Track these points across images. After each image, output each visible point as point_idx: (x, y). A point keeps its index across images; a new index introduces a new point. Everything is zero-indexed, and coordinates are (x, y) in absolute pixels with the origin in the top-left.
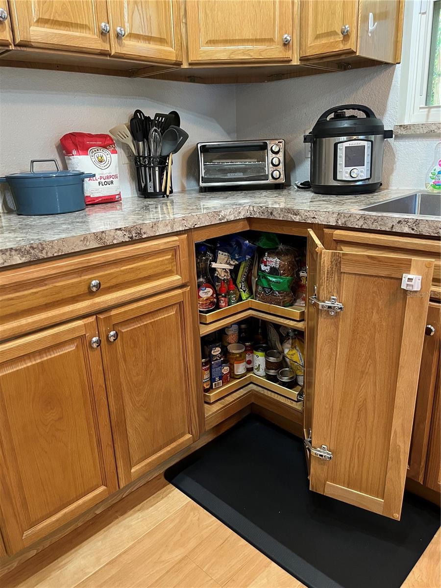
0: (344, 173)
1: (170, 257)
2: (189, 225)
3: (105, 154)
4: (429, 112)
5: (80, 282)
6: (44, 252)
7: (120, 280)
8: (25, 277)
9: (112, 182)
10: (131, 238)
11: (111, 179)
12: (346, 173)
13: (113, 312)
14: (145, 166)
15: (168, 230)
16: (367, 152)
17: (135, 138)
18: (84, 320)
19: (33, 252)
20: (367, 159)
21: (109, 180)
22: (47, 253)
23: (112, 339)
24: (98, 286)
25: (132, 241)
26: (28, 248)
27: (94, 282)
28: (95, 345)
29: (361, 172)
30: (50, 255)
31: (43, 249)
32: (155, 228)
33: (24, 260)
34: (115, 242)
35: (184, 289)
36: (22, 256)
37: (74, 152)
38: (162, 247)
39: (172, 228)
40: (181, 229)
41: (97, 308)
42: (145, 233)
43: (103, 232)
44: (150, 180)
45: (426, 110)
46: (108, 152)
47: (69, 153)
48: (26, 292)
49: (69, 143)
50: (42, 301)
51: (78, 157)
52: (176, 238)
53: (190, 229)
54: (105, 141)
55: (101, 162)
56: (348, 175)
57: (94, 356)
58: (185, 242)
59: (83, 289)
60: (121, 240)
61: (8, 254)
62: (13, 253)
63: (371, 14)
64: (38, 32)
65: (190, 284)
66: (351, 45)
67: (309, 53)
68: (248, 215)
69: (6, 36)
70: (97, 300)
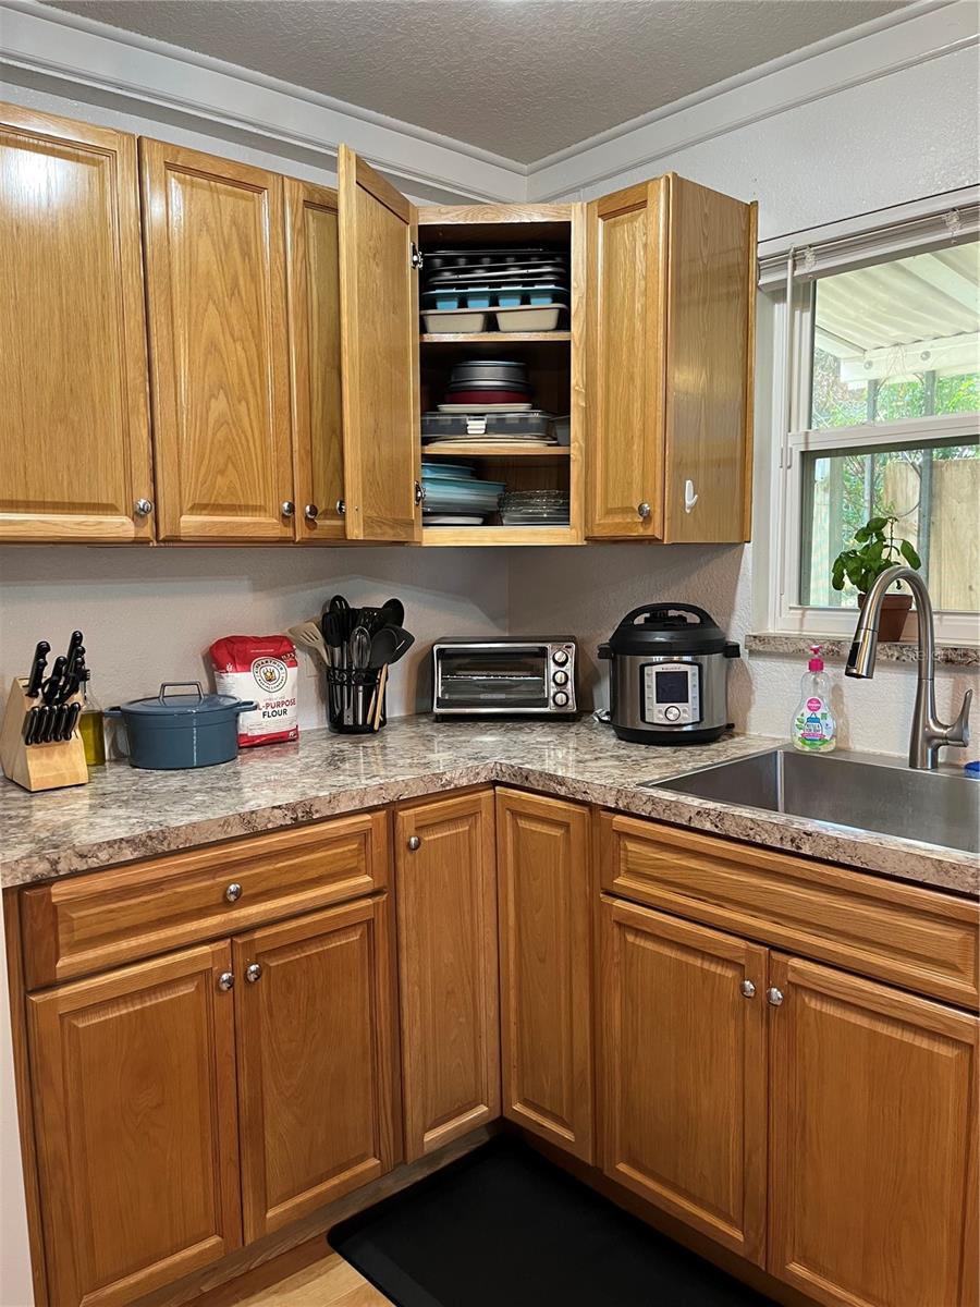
0: (656, 712)
1: (355, 846)
2: (390, 796)
3: (278, 668)
4: (803, 615)
5: (212, 887)
6: (165, 843)
7: (274, 883)
8: (134, 880)
9: (285, 712)
10: (295, 819)
11: (285, 707)
12: (660, 711)
13: (258, 935)
14: (342, 684)
15: (355, 805)
16: (693, 682)
17: (329, 641)
18: (213, 945)
19: (150, 843)
20: (693, 692)
21: (280, 709)
22: (169, 844)
23: (252, 978)
24: (238, 893)
25: (297, 824)
26: (144, 839)
27: (232, 887)
28: (225, 987)
29: (685, 711)
30: (173, 847)
31: (165, 838)
32: (335, 803)
33: (136, 855)
34: (270, 826)
35: (377, 899)
36: (135, 850)
37: (229, 667)
38: (342, 832)
39: (361, 802)
40: (376, 803)
41: (233, 927)
42: (317, 812)
43: (253, 812)
44: (349, 707)
45: (800, 612)
46: (282, 664)
47: (222, 668)
48: (133, 901)
49: (223, 654)
50: (155, 914)
51: (235, 674)
52: (368, 817)
53: (392, 802)
54: (280, 648)
55: (270, 680)
56: (661, 716)
57: (222, 1005)
58: (383, 823)
59: (216, 897)
60: (281, 822)
61: (116, 846)
62: (124, 845)
63: (688, 482)
64: (192, 523)
65: (387, 890)
66: (654, 530)
67: (598, 533)
68: (493, 776)
69: (147, 531)
70: (236, 914)
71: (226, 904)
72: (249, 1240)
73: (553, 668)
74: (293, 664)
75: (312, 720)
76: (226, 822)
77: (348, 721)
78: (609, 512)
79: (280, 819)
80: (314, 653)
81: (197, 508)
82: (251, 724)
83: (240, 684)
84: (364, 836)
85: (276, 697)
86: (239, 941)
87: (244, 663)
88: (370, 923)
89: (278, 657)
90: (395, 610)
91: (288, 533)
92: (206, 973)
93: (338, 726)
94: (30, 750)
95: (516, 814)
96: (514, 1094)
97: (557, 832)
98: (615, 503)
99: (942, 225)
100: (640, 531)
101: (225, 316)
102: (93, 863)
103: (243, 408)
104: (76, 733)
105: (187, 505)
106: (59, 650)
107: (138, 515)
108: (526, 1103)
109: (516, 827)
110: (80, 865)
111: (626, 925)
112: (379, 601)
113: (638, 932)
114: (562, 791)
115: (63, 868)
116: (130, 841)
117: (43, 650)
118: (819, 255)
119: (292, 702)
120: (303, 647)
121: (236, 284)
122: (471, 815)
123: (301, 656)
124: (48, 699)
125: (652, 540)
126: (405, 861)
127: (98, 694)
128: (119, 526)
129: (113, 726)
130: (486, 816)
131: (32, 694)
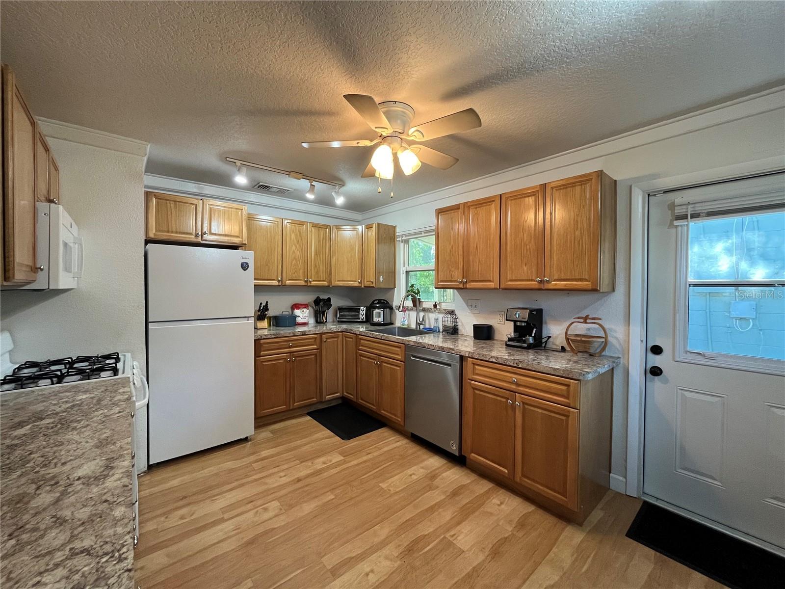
0: (375, 319)
1: (314, 340)
3: (305, 310)
5: (287, 344)
7: (298, 345)
8: (274, 341)
13: (295, 353)
14: (318, 314)
15: (314, 333)
16: (382, 314)
17: (316, 305)
18: (286, 354)
20: (382, 316)
21: (305, 318)
23: (293, 360)
24: (292, 346)
25: (303, 335)
26: (276, 334)
27: (290, 344)
28: (288, 361)
29: (380, 319)
30: (281, 336)
31: (279, 335)
32: (310, 332)
33: (275, 337)
35: (318, 350)
37: (295, 309)
38: (311, 337)
39: (316, 333)
40: (320, 333)
41: (290, 351)
42: (306, 333)
43: (295, 332)
44: (319, 318)
48: (274, 345)
49: (295, 306)
50: (276, 347)
51: (297, 310)
53: (322, 333)
55: (303, 312)
57: (288, 364)
58: (319, 337)
59: (288, 346)
61: (271, 335)
63: (381, 277)
64: (288, 282)
65: (320, 349)
66: (374, 285)
67: (366, 285)
68: (342, 330)
69: (280, 284)
70: (291, 349)
71: (290, 347)
72: (291, 408)
73: (361, 312)
74: (308, 309)
75: (312, 321)
76: (290, 333)
77: (319, 321)
78: (367, 281)
79: (299, 334)
80: (313, 308)
81: (289, 280)
82: (299, 320)
83: (297, 312)
84: (315, 338)
85: (304, 315)
86: (291, 354)
87: (298, 308)
88: (316, 354)
89: (305, 308)
90: (329, 299)
91: (306, 284)
92: (285, 358)
93: (317, 322)
94: (258, 322)
95: (346, 337)
96: (345, 391)
97: (351, 340)
98: (368, 280)
99: (421, 234)
100: (372, 285)
101: (296, 247)
102: (267, 337)
103: (299, 263)
104: (266, 319)
105: (288, 279)
106: (264, 304)
107: (279, 281)
108: (347, 393)
109: (346, 340)
110: (265, 337)
111: (361, 355)
112: (326, 297)
113: (363, 356)
114: (352, 332)
115: (263, 337)
116: (274, 335)
117: (261, 304)
118: (406, 236)
119: (307, 316)
120: (310, 306)
121: (298, 241)
122: (338, 337)
123: (310, 308)
124: (261, 313)
125: (373, 287)
126: (324, 344)
127: (271, 313)
128: (275, 283)
129: (273, 319)
130: (340, 338)
131: (259, 312)
